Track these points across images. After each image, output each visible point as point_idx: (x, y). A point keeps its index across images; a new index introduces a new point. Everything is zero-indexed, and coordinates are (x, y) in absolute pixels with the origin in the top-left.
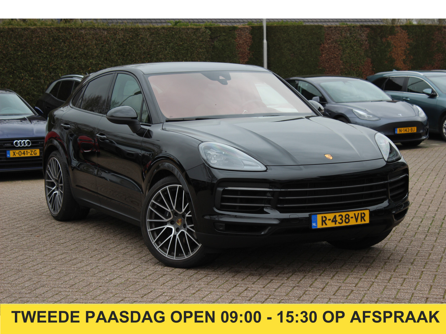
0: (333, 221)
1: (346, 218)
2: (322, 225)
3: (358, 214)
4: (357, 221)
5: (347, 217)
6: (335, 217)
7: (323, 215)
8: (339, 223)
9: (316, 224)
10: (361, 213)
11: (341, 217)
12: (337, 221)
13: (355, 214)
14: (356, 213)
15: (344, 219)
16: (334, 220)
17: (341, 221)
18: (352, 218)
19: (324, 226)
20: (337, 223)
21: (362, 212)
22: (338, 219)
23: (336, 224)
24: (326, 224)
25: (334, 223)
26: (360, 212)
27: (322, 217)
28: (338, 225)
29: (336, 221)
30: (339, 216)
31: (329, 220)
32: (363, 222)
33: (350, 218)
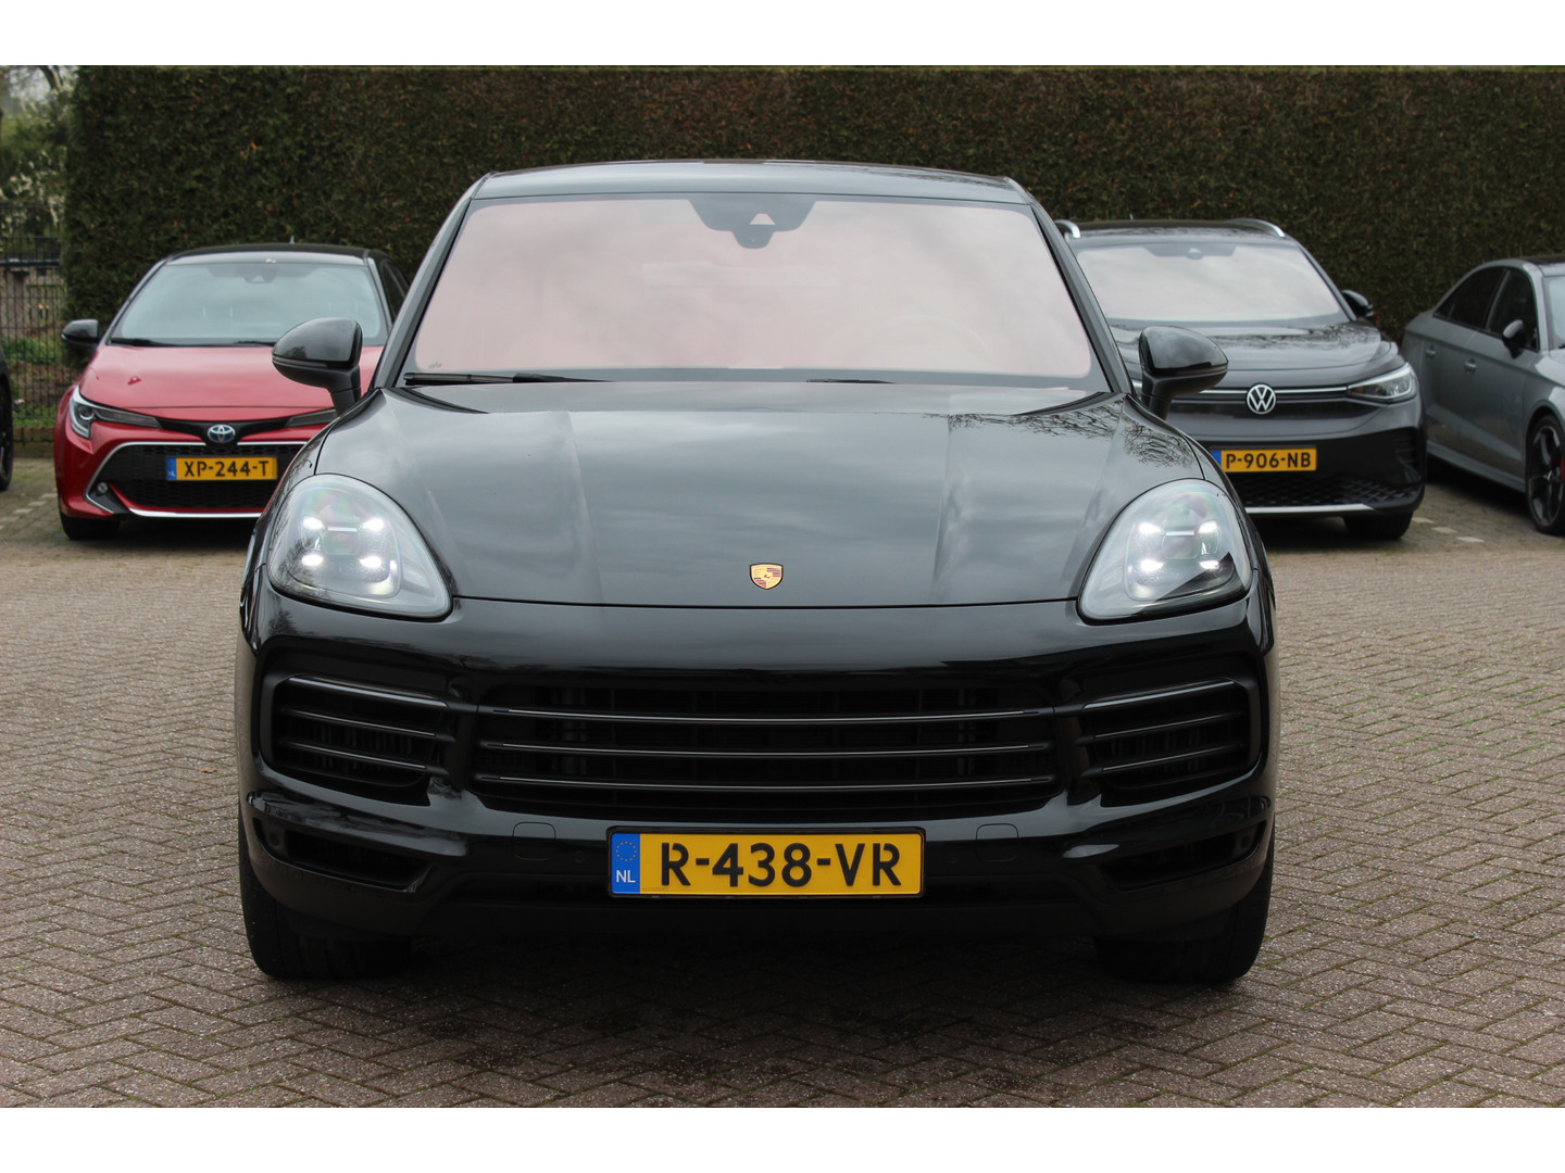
0: (718, 870)
1: (791, 863)
2: (665, 881)
3: (860, 848)
4: (850, 881)
5: (797, 855)
6: (732, 851)
7: (672, 839)
8: (753, 880)
9: (636, 875)
10: (876, 847)
11: (763, 855)
12: (741, 871)
13: (840, 848)
14: (850, 843)
15: (779, 864)
16: (728, 865)
17: (762, 875)
18: (824, 862)
19: (675, 888)
20: (743, 880)
21: (883, 840)
22: (749, 862)
23: (734, 883)
24: (685, 882)
25: (726, 879)
26: (869, 841)
27: (665, 847)
28: (745, 889)
29: (735, 873)
30: (755, 848)
31: (702, 862)
32: (886, 888)
33: (812, 863)
